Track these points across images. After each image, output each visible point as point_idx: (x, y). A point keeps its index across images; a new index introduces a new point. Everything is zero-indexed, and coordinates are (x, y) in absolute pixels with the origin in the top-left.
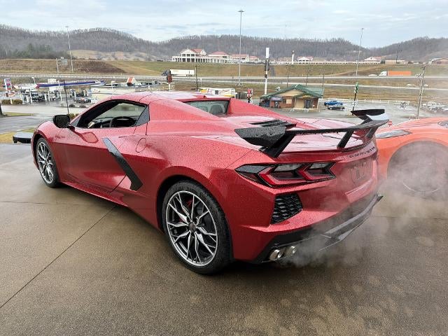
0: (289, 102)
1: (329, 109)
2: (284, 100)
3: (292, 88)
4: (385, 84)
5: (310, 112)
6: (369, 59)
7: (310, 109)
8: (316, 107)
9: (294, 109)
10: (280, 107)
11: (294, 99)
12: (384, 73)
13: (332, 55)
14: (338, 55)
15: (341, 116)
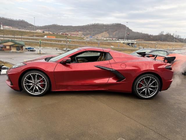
0: (8, 47)
1: (28, 51)
2: (5, 47)
3: (9, 41)
4: (48, 41)
5: (20, 52)
6: (38, 30)
7: (20, 51)
8: (22, 50)
9: (11, 51)
10: (3, 50)
11: (10, 46)
12: (46, 37)
13: (20, 27)
14: (23, 27)
15: (35, 54)
